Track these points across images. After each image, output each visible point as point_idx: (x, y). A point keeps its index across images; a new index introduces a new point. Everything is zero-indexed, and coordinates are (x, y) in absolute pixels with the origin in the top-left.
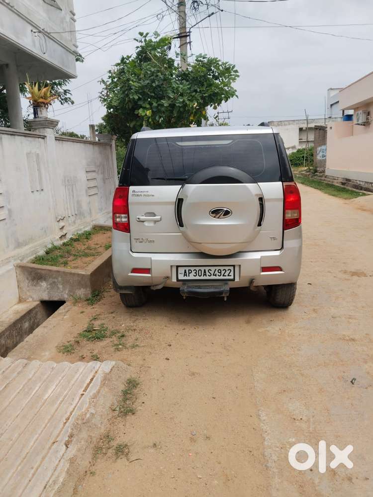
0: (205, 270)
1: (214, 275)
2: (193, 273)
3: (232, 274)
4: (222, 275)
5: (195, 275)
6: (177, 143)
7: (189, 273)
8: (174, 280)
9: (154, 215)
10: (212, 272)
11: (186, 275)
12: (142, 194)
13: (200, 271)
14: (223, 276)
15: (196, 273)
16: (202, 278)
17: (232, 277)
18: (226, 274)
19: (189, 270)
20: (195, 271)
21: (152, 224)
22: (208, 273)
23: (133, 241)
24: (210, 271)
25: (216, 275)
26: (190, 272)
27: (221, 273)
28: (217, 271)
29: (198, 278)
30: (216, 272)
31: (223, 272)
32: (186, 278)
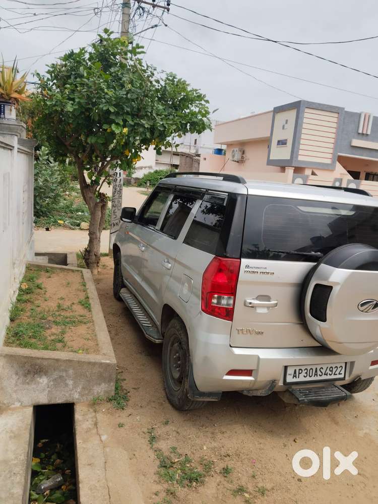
0: (316, 368)
1: (325, 374)
2: (304, 373)
3: (343, 372)
4: (333, 373)
5: (305, 375)
6: (299, 207)
7: (299, 373)
8: (281, 383)
9: (268, 298)
10: (323, 371)
11: (296, 376)
12: (259, 271)
13: (311, 370)
14: (335, 374)
15: (306, 373)
16: (313, 378)
17: (342, 376)
18: (337, 373)
19: (299, 370)
20: (306, 371)
21: (265, 311)
22: (319, 373)
23: (234, 332)
24: (321, 370)
25: (327, 375)
26: (300, 371)
27: (332, 371)
28: (328, 369)
29: (308, 379)
30: (328, 371)
31: (334, 370)
32: (295, 380)
